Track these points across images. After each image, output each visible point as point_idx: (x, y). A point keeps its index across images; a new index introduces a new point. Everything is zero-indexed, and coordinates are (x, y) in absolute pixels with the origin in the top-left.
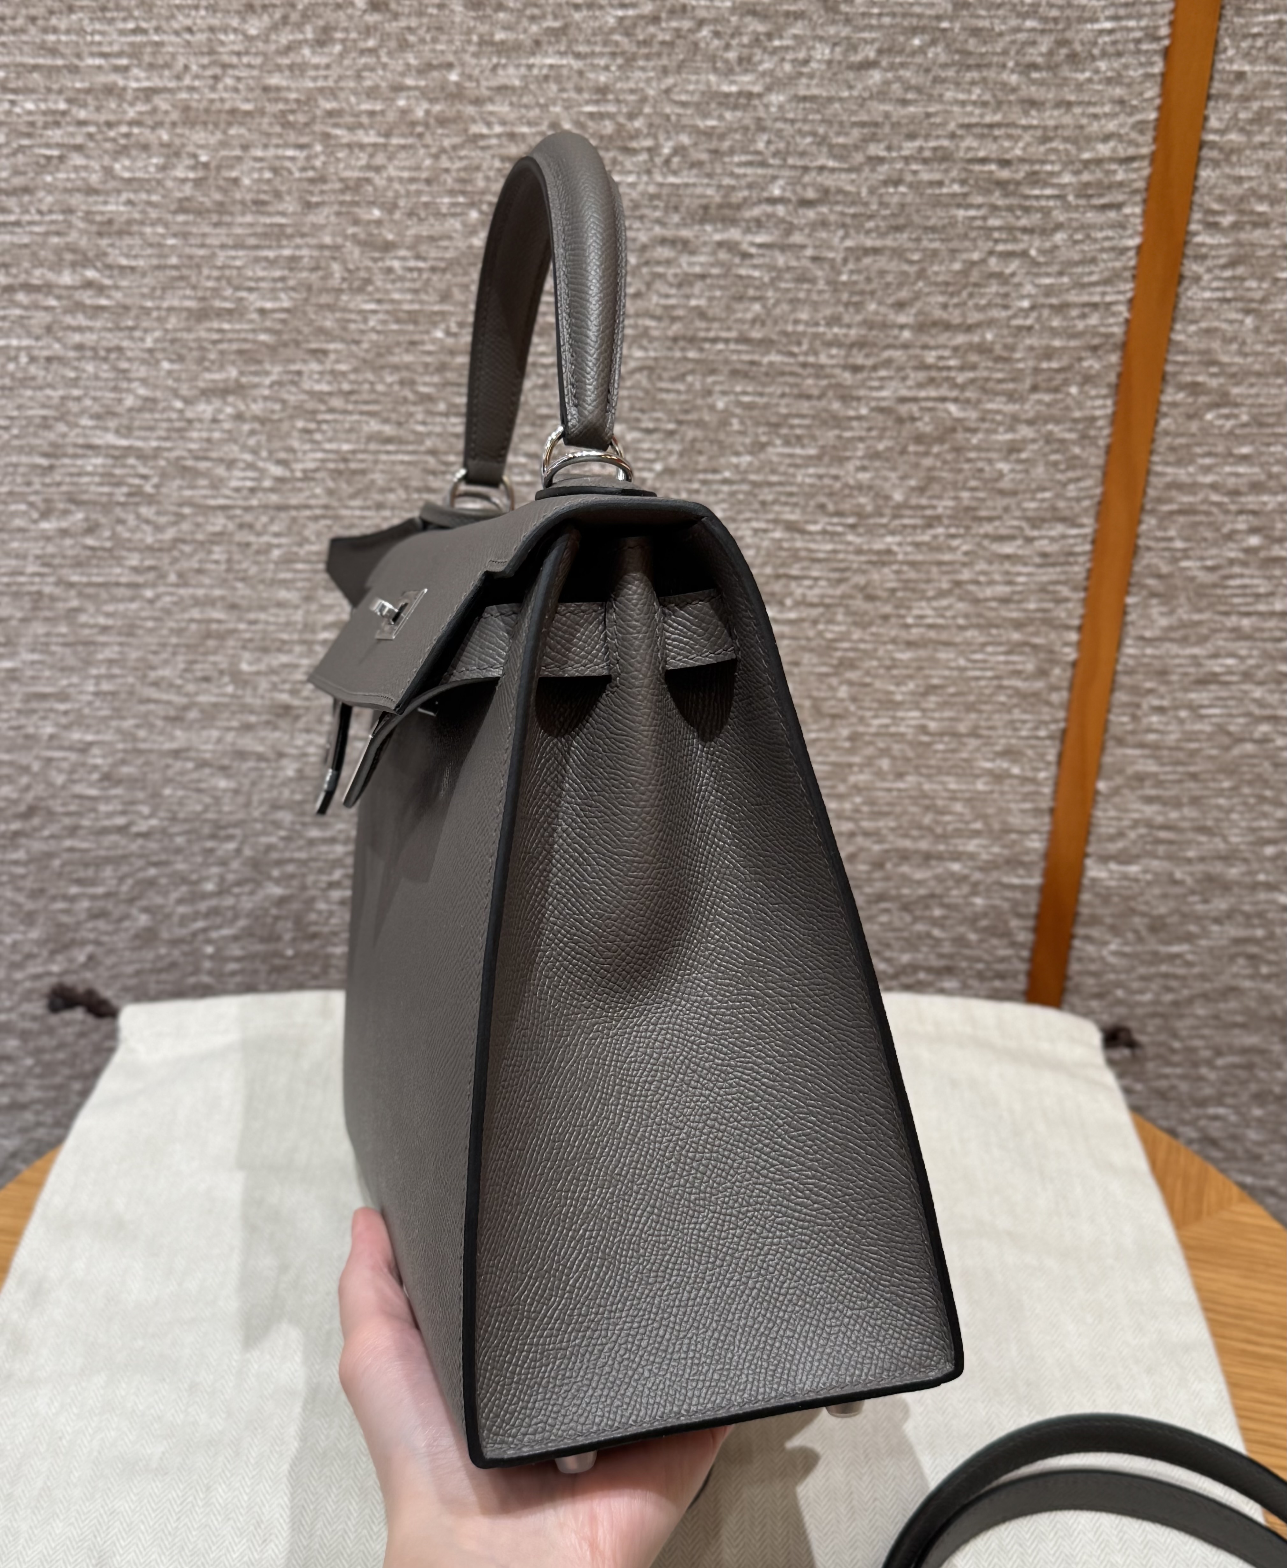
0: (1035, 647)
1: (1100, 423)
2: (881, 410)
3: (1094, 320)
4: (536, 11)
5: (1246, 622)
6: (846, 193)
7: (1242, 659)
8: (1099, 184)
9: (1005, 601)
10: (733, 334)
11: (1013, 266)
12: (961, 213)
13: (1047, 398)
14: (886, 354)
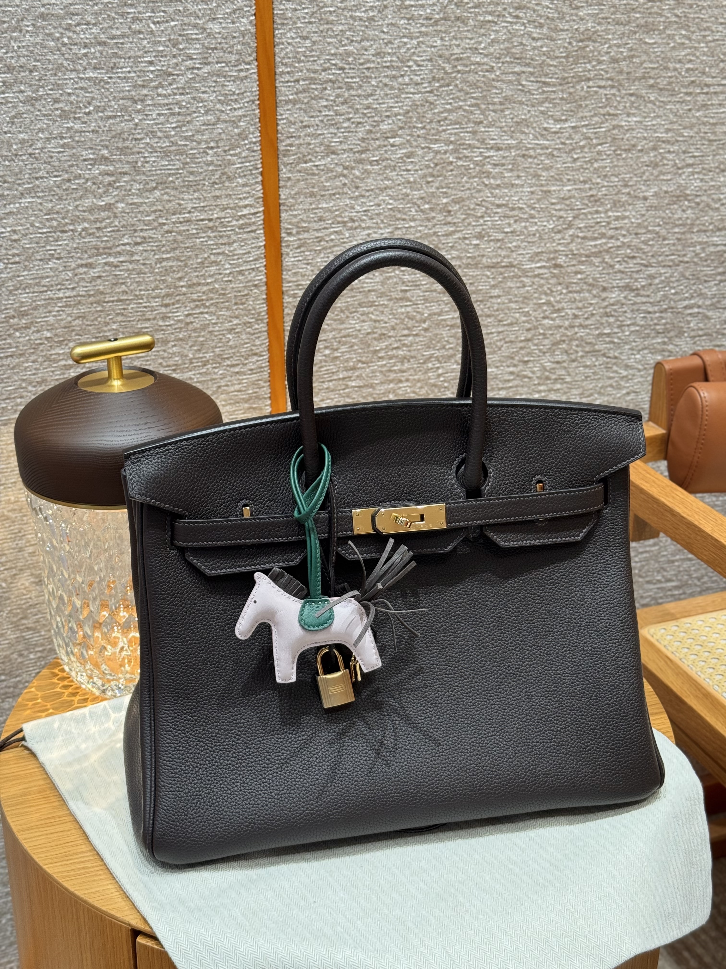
0: (254, 408)
1: (263, 314)
2: (179, 321)
3: (254, 274)
4: (20, 182)
5: (331, 384)
6: (152, 238)
7: (332, 399)
8: (246, 224)
9: (238, 391)
10: (115, 298)
11: (221, 257)
12: (198, 240)
13: (241, 307)
14: (177, 298)
